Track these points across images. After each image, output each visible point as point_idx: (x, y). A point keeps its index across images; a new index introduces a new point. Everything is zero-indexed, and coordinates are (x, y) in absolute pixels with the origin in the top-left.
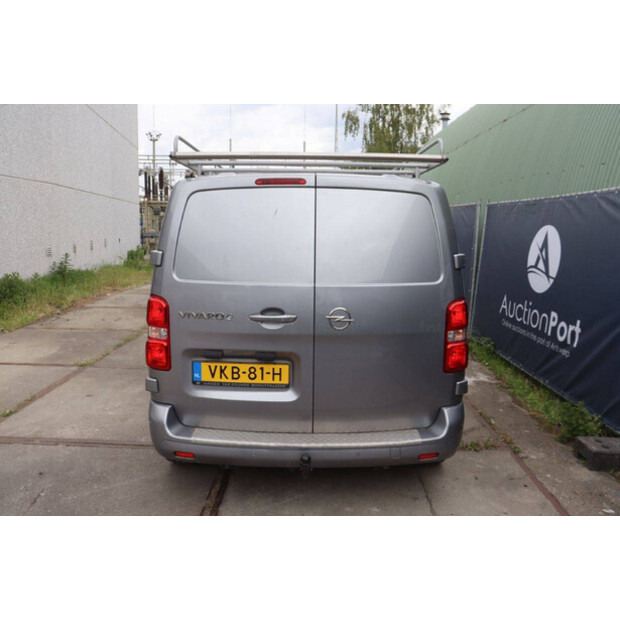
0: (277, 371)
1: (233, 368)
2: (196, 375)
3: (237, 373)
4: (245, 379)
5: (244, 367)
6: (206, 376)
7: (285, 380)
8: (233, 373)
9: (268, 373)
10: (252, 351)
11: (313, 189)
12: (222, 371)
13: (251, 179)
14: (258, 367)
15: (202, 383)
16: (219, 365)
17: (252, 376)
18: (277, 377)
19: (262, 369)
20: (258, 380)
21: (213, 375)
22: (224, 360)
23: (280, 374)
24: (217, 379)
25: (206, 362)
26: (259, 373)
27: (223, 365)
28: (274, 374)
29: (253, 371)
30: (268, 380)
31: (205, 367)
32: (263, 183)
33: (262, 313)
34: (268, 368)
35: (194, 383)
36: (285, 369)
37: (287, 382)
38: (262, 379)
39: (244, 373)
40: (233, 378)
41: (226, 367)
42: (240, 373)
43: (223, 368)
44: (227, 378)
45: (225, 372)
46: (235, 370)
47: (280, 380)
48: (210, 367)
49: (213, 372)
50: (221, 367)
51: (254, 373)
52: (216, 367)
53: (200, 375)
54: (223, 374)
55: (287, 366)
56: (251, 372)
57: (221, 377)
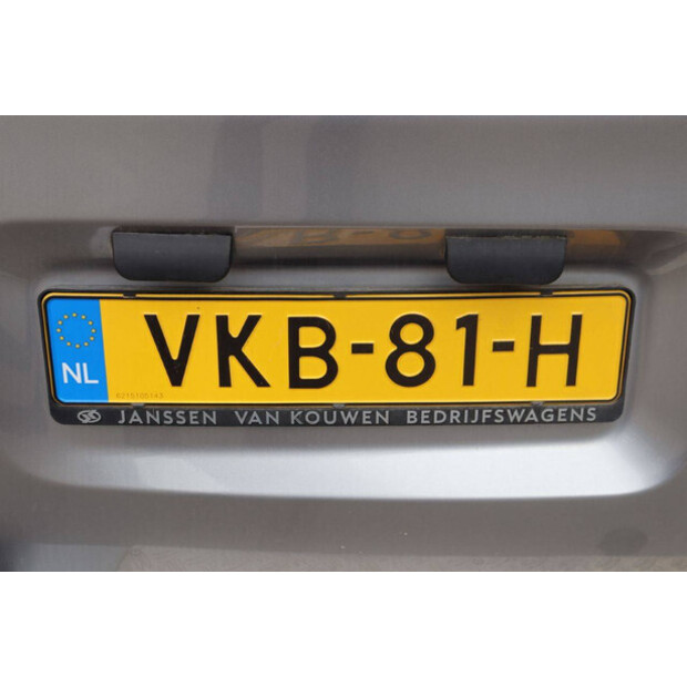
0: (557, 334)
1: (295, 324)
2: (73, 374)
3: (322, 352)
4: (362, 383)
5: (362, 321)
7: (598, 381)
8: (296, 352)
9: (503, 347)
12: (230, 346)
14: (444, 313)
15: (111, 415)
16: (208, 311)
17: (411, 365)
18: (553, 366)
19: (469, 324)
20: (445, 388)
21: (176, 371)
22: (235, 279)
23: (572, 350)
24: (201, 385)
25: (130, 295)
26: (448, 347)
27: (237, 314)
28: (537, 349)
30: (501, 381)
34: (503, 317)
35: (65, 414)
36: (604, 318)
37: (608, 392)
38: (469, 379)
39: (362, 349)
40: (296, 382)
41: (252, 322)
42: (340, 352)
43: (235, 330)
44: (260, 381)
45: (247, 350)
46: (311, 338)
47: (571, 380)
48: (153, 322)
49: (175, 354)
50: (222, 322)
51: (420, 348)
52: (192, 323)
53: (98, 369)
54: (233, 361)
55: (618, 305)
56: (403, 348)
57: (225, 380)
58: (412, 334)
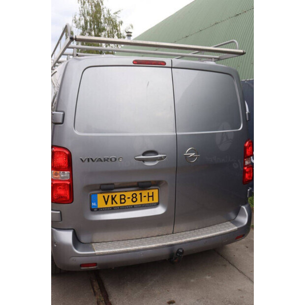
0: (151, 195)
1: (121, 195)
2: (94, 204)
3: (124, 199)
4: (129, 203)
5: (129, 194)
6: (101, 204)
7: (156, 200)
8: (121, 199)
9: (145, 196)
10: (135, 182)
11: (170, 69)
12: (113, 199)
13: (130, 60)
14: (138, 193)
15: (98, 209)
16: (110, 195)
17: (134, 200)
18: (151, 198)
19: (141, 194)
20: (138, 202)
21: (106, 203)
22: (114, 190)
23: (153, 196)
24: (109, 205)
25: (101, 193)
26: (138, 197)
27: (114, 195)
28: (149, 197)
29: (134, 197)
30: (145, 201)
31: (100, 197)
32: (137, 63)
33: (143, 155)
34: (145, 193)
35: (92, 210)
36: (156, 192)
37: (157, 201)
38: (141, 201)
39: (129, 198)
40: (121, 203)
41: (116, 196)
42: (126, 199)
43: (114, 197)
44: (117, 203)
45: (115, 199)
46: (123, 197)
47: (153, 200)
48: (104, 196)
49: (106, 200)
50: (112, 196)
51: (135, 197)
52: (109, 196)
53: (97, 204)
54: (113, 201)
55: (157, 190)
56: (133, 197)
57: (112, 203)
58: (134, 196)
